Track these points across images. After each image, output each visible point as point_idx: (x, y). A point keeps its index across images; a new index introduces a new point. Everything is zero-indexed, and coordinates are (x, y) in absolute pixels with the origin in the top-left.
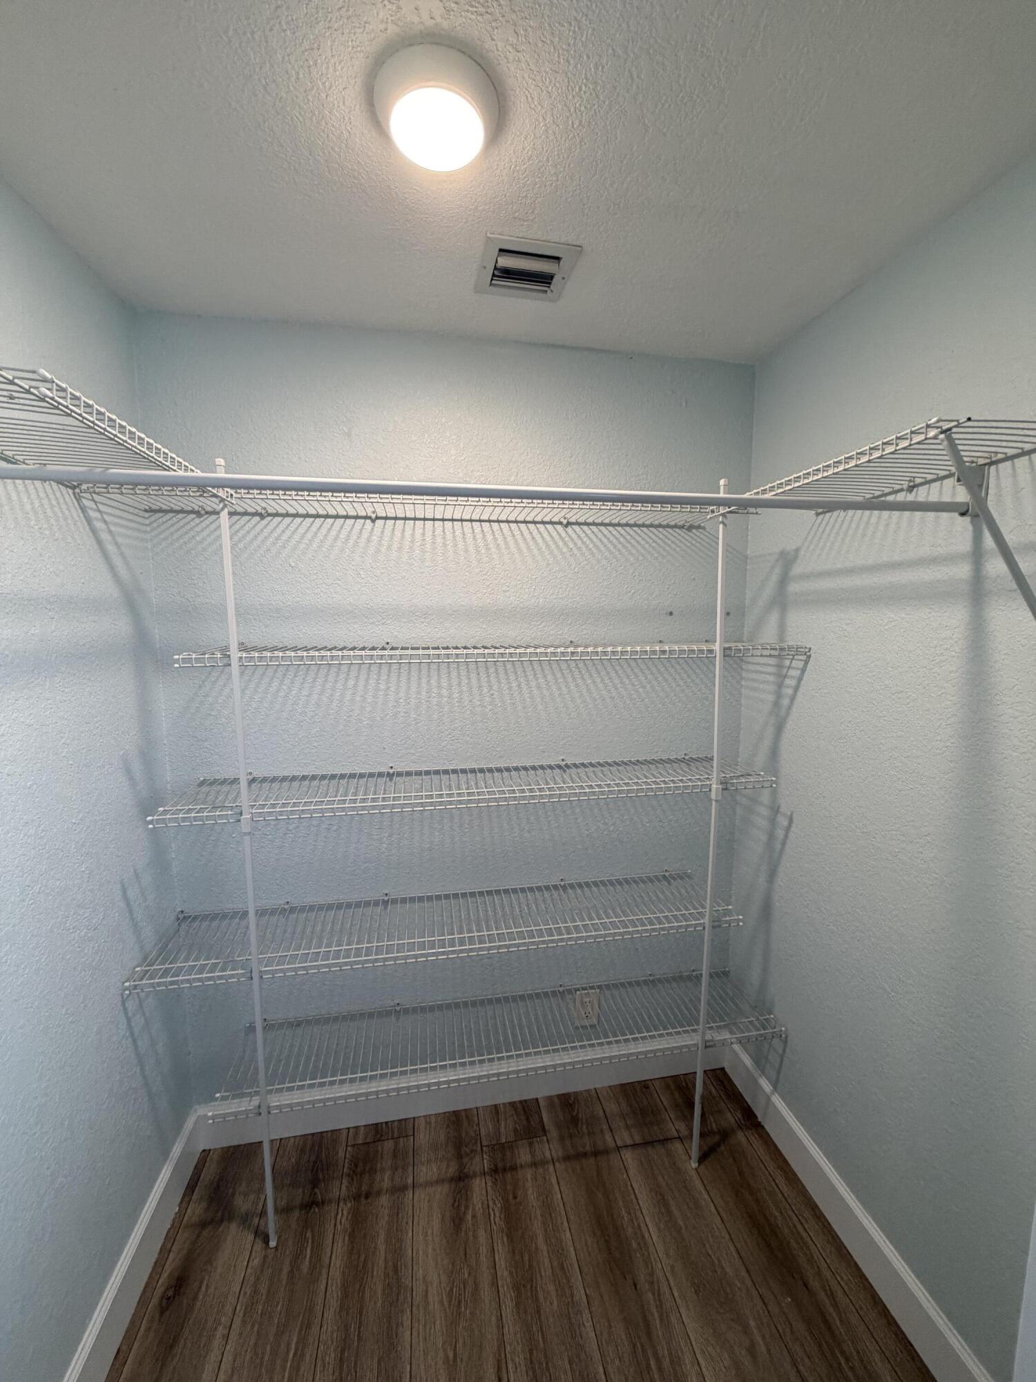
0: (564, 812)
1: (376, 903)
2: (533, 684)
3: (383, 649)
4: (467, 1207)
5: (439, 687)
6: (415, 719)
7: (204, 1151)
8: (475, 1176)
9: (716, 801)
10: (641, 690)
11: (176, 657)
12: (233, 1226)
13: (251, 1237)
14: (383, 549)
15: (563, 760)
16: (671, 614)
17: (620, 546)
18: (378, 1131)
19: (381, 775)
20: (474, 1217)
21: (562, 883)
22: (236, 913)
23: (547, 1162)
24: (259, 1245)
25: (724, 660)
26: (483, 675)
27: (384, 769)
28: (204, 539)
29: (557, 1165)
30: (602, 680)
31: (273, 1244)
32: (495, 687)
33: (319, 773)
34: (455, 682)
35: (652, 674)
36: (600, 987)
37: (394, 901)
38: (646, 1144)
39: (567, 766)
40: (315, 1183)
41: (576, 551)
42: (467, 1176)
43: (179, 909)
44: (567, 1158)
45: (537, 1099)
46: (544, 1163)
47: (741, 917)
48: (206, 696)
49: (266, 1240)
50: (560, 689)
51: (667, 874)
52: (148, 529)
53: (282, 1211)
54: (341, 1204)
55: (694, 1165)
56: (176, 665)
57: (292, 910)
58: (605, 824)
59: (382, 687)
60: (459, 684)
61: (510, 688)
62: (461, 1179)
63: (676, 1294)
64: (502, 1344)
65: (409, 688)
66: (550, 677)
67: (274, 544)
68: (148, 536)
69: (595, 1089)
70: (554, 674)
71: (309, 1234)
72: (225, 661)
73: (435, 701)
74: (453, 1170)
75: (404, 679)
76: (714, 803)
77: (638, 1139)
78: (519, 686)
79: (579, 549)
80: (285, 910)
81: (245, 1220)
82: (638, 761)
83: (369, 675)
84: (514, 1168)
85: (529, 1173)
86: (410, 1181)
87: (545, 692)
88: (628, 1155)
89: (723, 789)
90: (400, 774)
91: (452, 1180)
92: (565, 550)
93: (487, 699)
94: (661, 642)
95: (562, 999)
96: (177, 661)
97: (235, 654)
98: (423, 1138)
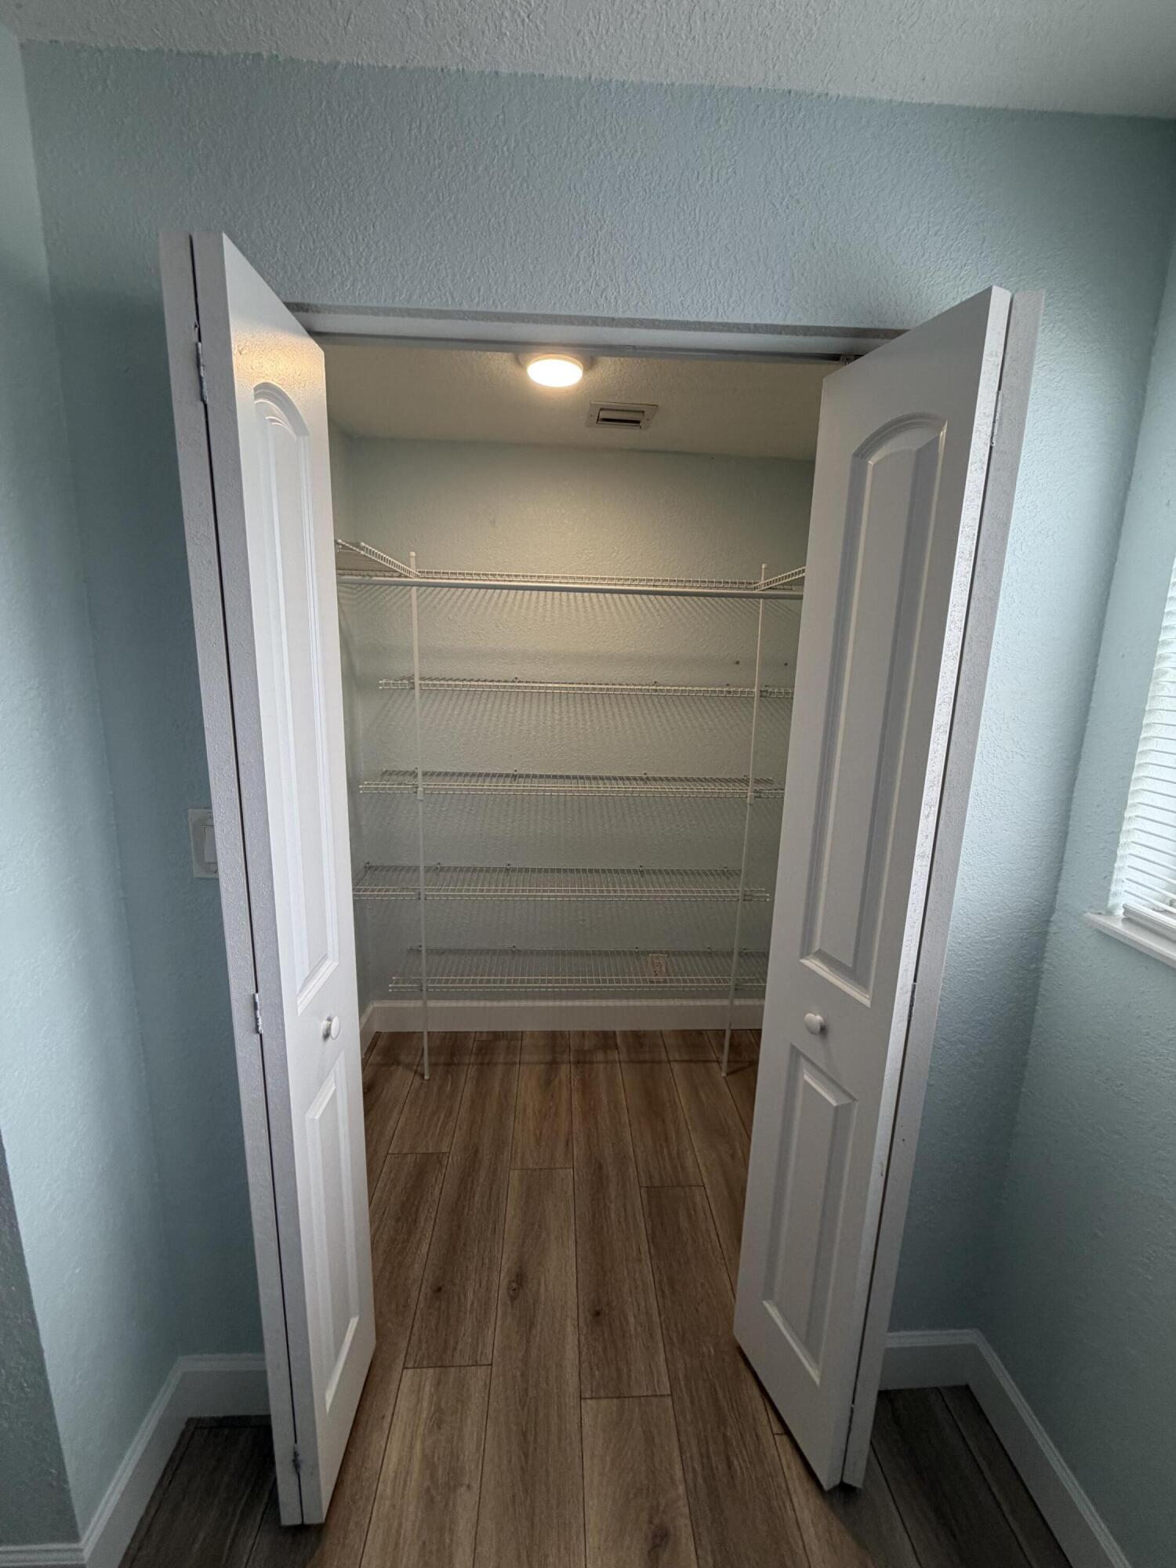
0: (645, 814)
1: (501, 870)
2: (624, 713)
3: (513, 682)
4: (556, 1076)
5: (553, 712)
6: (535, 736)
7: (377, 1032)
8: (563, 1063)
9: (750, 804)
10: (710, 723)
11: (381, 682)
12: (400, 1068)
13: (412, 1074)
14: (516, 608)
15: (645, 774)
16: (738, 663)
17: (697, 608)
18: (496, 1036)
19: (507, 776)
20: (560, 1082)
21: (641, 869)
22: (403, 868)
23: (616, 1062)
24: (418, 1078)
25: (761, 701)
26: (586, 705)
27: (510, 772)
28: (390, 599)
29: (623, 1065)
30: (679, 713)
31: (426, 1077)
32: (595, 714)
33: (464, 771)
34: (564, 709)
35: (720, 710)
36: (667, 952)
37: (514, 870)
38: (691, 1061)
39: (647, 778)
40: (453, 1054)
41: (661, 612)
42: (557, 1063)
43: (366, 861)
44: (631, 1062)
45: (615, 1033)
46: (613, 1062)
47: (768, 895)
48: (389, 711)
49: (422, 1076)
50: (645, 718)
51: (725, 870)
52: (355, 591)
53: (433, 1065)
54: (471, 1066)
55: (724, 1074)
56: (381, 687)
57: (442, 869)
58: (677, 826)
59: (511, 710)
60: (568, 712)
61: (606, 717)
62: (553, 1064)
63: (690, 1127)
64: (570, 1133)
65: (530, 713)
66: (637, 709)
67: (439, 603)
68: (355, 597)
69: (661, 1032)
70: (640, 707)
71: (449, 1076)
72: (411, 686)
73: (549, 723)
74: (549, 1058)
75: (527, 705)
76: (749, 806)
77: (686, 1058)
78: (614, 714)
79: (665, 610)
80: (437, 868)
81: (408, 1066)
82: (705, 779)
83: (502, 701)
84: (591, 1063)
85: (602, 1066)
86: (518, 1060)
87: (633, 720)
88: (676, 1067)
89: (755, 797)
90: (521, 776)
91: (546, 1063)
92: (653, 610)
93: (589, 723)
94: (728, 685)
95: (637, 958)
96: (381, 685)
97: (417, 682)
98: (527, 1041)
